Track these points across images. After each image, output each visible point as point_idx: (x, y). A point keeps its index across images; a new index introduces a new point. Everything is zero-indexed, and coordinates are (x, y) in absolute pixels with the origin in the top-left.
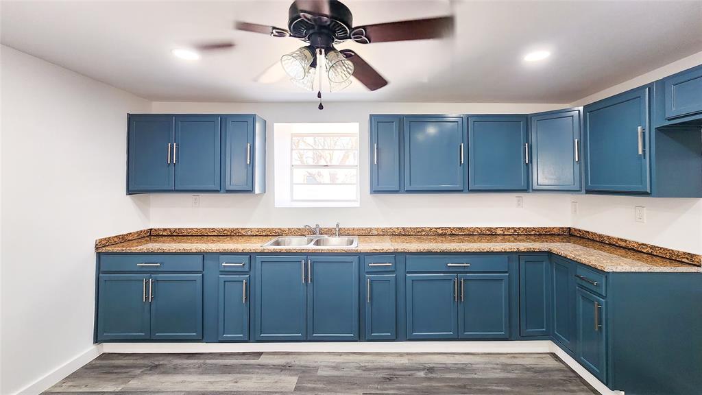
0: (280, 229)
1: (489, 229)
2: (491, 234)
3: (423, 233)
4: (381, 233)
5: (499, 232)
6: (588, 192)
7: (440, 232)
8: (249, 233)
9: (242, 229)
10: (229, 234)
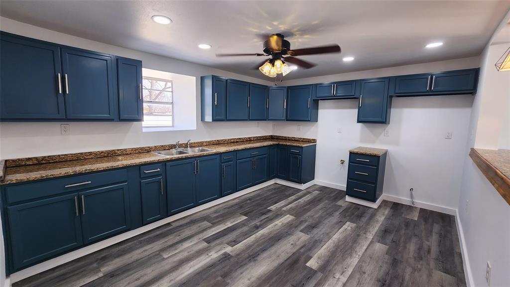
0: (149, 147)
1: (249, 138)
2: (249, 140)
3: (226, 142)
4: (208, 144)
5: (252, 139)
6: (287, 120)
7: (232, 141)
8: (124, 152)
9: (118, 150)
10: (106, 155)
